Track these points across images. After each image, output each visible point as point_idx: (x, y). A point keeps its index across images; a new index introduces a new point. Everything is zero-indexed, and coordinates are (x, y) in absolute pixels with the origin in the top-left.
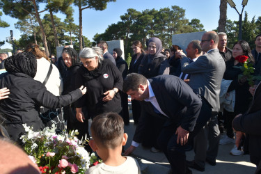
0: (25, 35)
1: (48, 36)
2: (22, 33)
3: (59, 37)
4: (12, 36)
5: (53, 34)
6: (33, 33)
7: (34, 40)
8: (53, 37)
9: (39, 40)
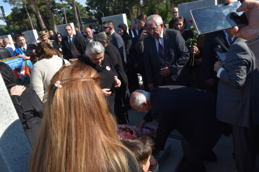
0: (16, 8)
1: (39, 6)
2: (12, 7)
3: (51, 6)
4: (3, 12)
5: (44, 4)
6: (24, 5)
7: (26, 12)
8: (44, 6)
9: (31, 11)
